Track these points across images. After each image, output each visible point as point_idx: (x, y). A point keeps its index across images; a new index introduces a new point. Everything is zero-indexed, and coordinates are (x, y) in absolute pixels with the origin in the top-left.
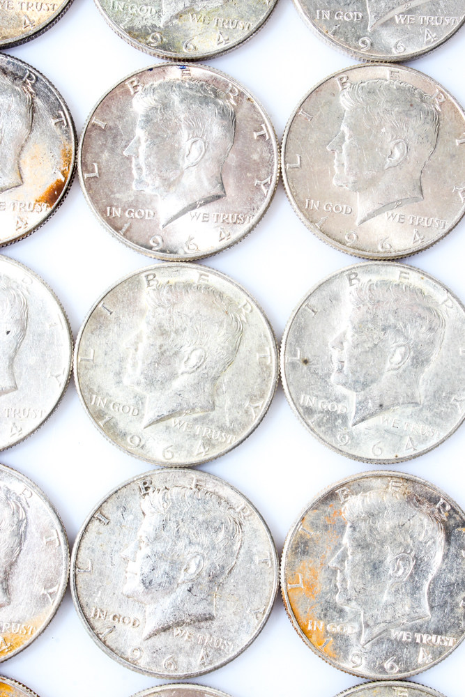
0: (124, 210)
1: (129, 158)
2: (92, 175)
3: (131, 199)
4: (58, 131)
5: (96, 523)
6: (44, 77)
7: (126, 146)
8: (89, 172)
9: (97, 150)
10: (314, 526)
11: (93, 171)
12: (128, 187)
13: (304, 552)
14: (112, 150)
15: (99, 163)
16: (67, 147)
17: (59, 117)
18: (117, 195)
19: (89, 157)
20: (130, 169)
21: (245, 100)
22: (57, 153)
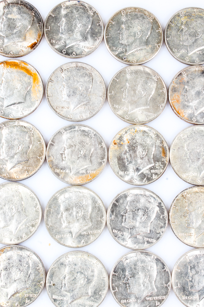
0: (56, 41)
1: (59, 26)
2: (48, 30)
3: (58, 38)
4: (38, 28)
5: (50, 83)
6: (38, 11)
7: (59, 23)
8: (47, 29)
9: (50, 23)
10: (177, 83)
11: (48, 28)
12: (58, 35)
13: (175, 91)
14: (55, 23)
15: (50, 26)
16: (40, 33)
17: (40, 24)
18: (55, 36)
19: (48, 24)
20: (59, 29)
21: (96, 14)
22: (37, 34)
